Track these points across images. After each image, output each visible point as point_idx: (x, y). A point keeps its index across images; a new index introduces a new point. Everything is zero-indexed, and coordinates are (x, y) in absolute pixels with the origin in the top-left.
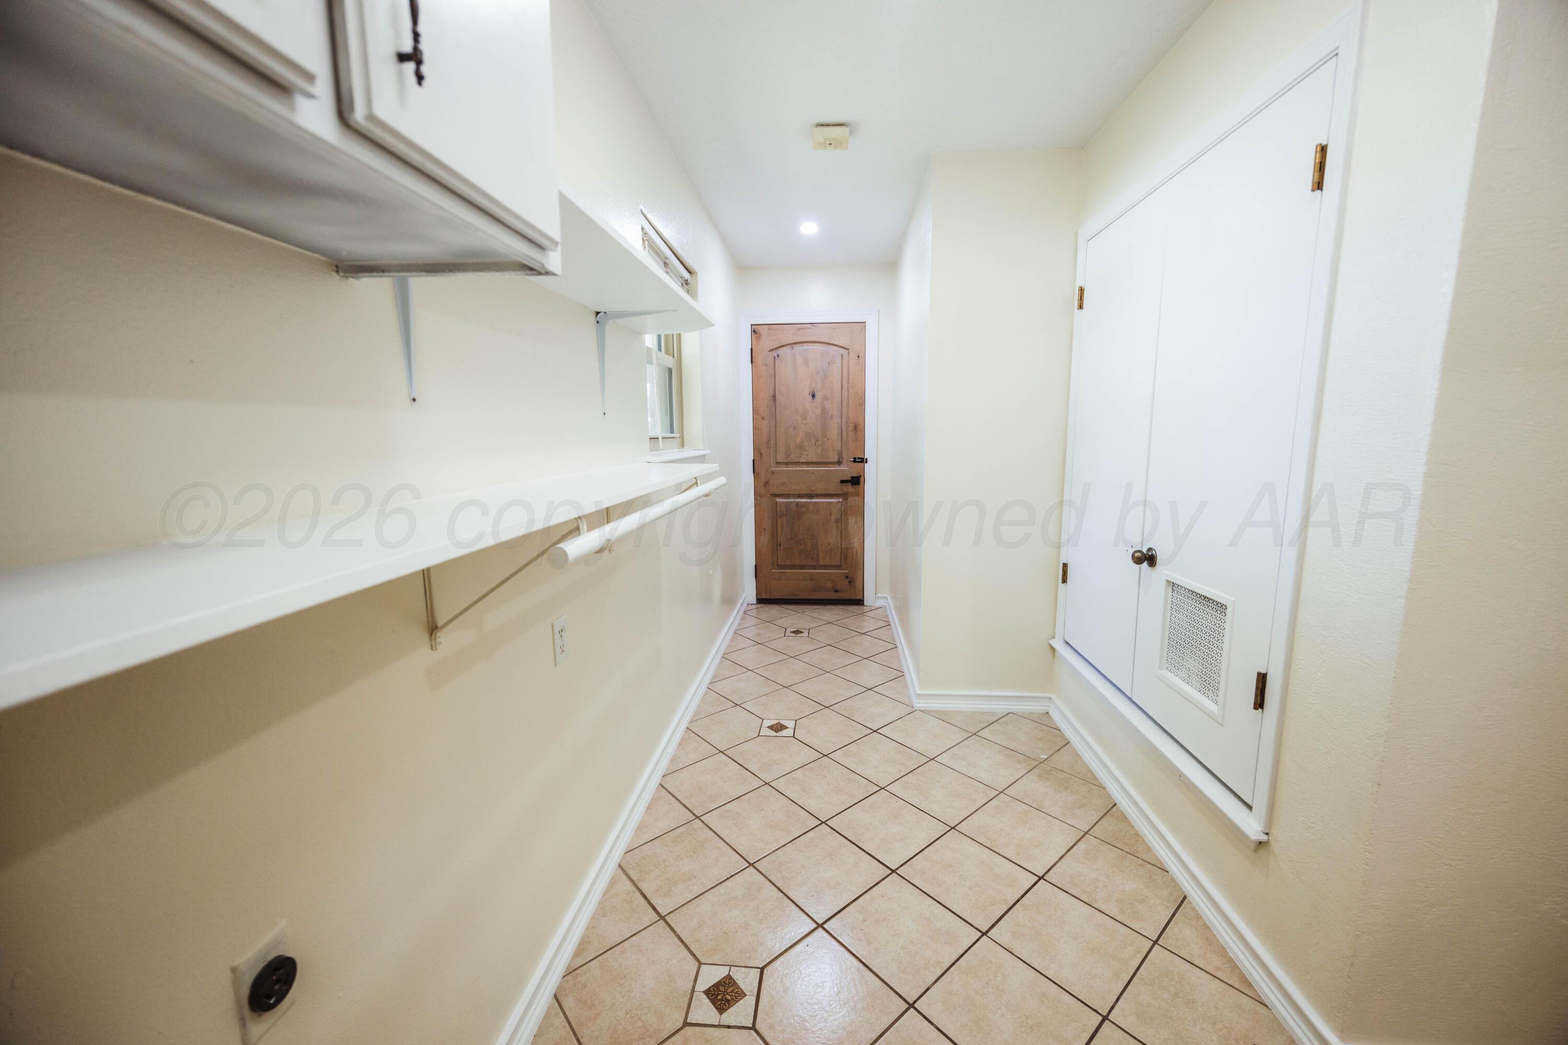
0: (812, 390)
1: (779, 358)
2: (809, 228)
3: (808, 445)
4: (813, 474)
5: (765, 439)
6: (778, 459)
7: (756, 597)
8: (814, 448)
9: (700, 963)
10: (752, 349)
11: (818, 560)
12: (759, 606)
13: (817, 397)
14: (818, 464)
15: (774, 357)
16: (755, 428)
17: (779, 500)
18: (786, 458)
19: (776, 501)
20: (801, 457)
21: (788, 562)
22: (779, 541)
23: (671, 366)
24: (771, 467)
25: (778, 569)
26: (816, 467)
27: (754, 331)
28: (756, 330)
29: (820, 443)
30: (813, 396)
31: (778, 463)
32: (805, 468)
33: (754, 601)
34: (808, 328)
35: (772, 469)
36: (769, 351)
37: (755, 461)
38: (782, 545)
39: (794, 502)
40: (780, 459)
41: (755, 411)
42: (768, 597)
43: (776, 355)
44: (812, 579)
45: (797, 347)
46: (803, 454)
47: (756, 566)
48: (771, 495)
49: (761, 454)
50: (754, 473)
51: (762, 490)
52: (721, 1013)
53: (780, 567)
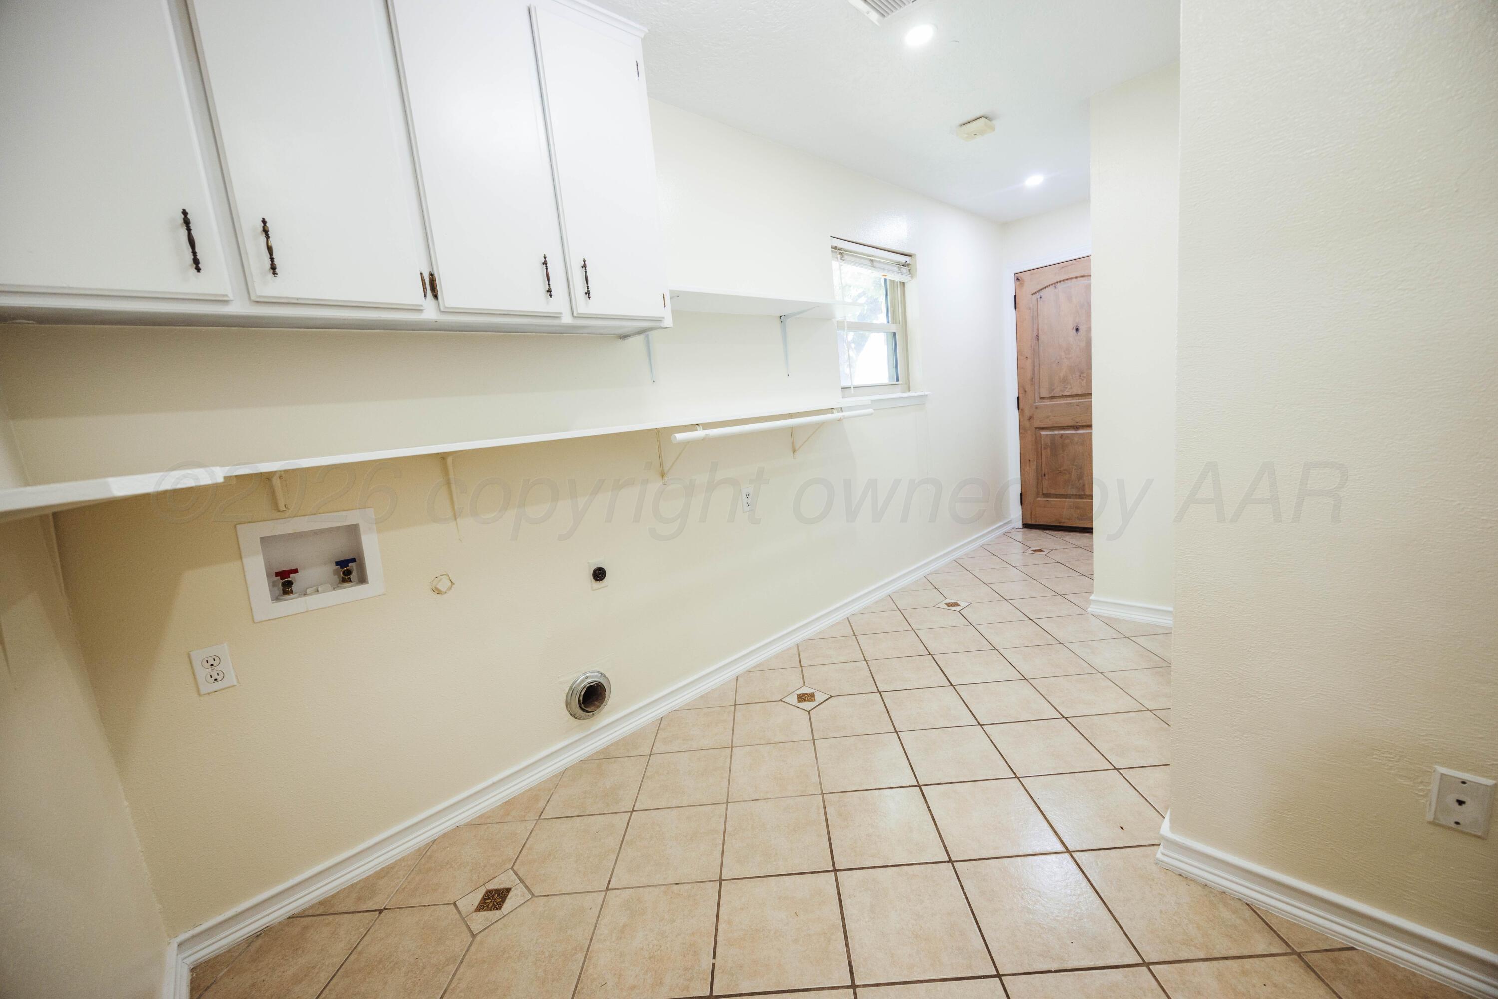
0: (1075, 325)
1: (1042, 299)
2: (1034, 181)
3: (1072, 378)
4: (1077, 405)
5: (1029, 375)
6: (1041, 394)
7: (1022, 522)
8: (1078, 381)
9: (805, 685)
10: (1015, 296)
11: (1084, 490)
12: (1025, 530)
13: (1080, 330)
14: (1084, 396)
15: (1037, 299)
16: (1019, 368)
17: (1043, 433)
18: (1050, 393)
19: (1041, 434)
20: (1065, 390)
21: (1052, 491)
22: (1043, 471)
23: (895, 331)
24: (1035, 402)
25: (1043, 498)
26: (1081, 399)
27: (1018, 279)
28: (1019, 278)
29: (1084, 375)
30: (1077, 330)
31: (1041, 398)
32: (1069, 400)
33: (1020, 525)
34: (1071, 265)
35: (1036, 404)
36: (1032, 294)
37: (1020, 398)
38: (1046, 475)
39: (1058, 434)
40: (1044, 394)
41: (1019, 352)
42: (1033, 523)
43: (1039, 297)
44: (1077, 508)
45: (1060, 286)
46: (1066, 388)
47: (1021, 494)
48: (1036, 428)
49: (1025, 391)
50: (1018, 409)
51: (1027, 424)
52: (799, 702)
53: (1045, 495)
